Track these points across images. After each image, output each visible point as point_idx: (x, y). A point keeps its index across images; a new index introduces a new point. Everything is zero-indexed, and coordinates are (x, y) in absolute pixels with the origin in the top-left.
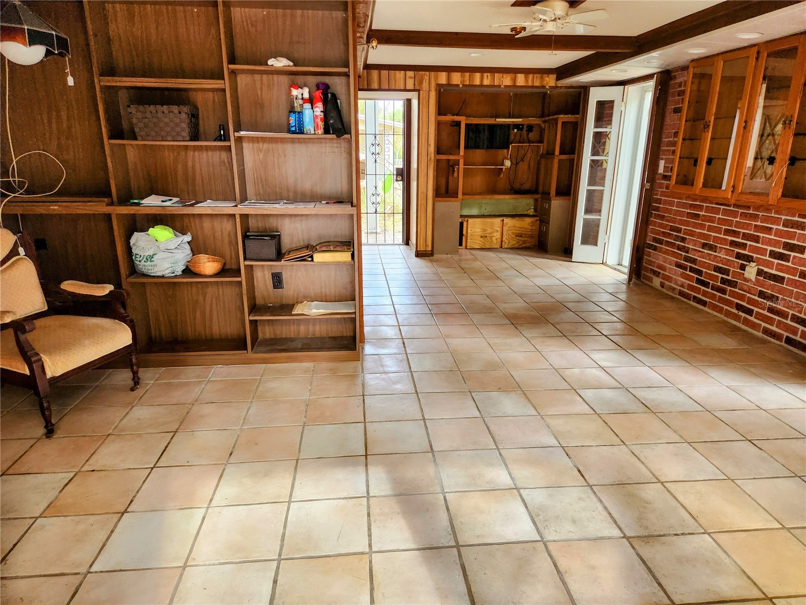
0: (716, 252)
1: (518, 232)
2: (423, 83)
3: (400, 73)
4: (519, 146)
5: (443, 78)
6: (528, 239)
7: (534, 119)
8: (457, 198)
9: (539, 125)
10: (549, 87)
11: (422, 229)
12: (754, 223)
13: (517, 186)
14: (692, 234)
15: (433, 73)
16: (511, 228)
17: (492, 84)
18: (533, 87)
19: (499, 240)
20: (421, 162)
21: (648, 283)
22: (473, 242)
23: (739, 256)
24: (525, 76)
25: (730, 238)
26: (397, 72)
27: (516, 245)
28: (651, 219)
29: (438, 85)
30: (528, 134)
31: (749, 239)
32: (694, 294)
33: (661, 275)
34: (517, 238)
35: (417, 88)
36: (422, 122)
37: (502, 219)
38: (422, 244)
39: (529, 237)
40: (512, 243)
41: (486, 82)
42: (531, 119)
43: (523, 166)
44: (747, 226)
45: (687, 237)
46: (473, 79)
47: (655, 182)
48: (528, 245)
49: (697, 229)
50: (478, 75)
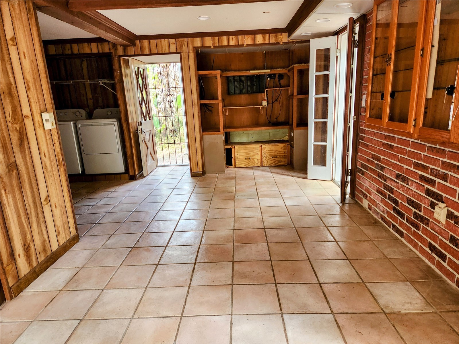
0: (408, 184)
1: (274, 154)
2: (183, 47)
3: (165, 41)
4: (273, 90)
5: (198, 42)
6: (282, 159)
7: (281, 69)
8: (220, 132)
9: (286, 73)
10: (283, 43)
11: (194, 156)
12: (441, 159)
13: (274, 119)
14: (388, 163)
15: (190, 39)
16: (268, 152)
17: (237, 44)
18: (270, 44)
19: (260, 161)
20: (188, 106)
21: (360, 203)
22: (239, 163)
23: (429, 192)
24: (262, 36)
25: (420, 173)
26: (163, 40)
27: (273, 164)
28: (359, 147)
29: (194, 47)
30: (279, 81)
31: (437, 176)
32: (393, 222)
33: (368, 198)
34: (273, 158)
35: (179, 51)
36: (186, 77)
37: (260, 145)
38: (194, 167)
39: (282, 158)
40: (270, 162)
41: (232, 43)
42: (279, 69)
43: (277, 105)
44: (435, 162)
45: (385, 166)
46: (221, 41)
47: (361, 114)
48: (282, 163)
49: (392, 159)
50: (225, 38)
